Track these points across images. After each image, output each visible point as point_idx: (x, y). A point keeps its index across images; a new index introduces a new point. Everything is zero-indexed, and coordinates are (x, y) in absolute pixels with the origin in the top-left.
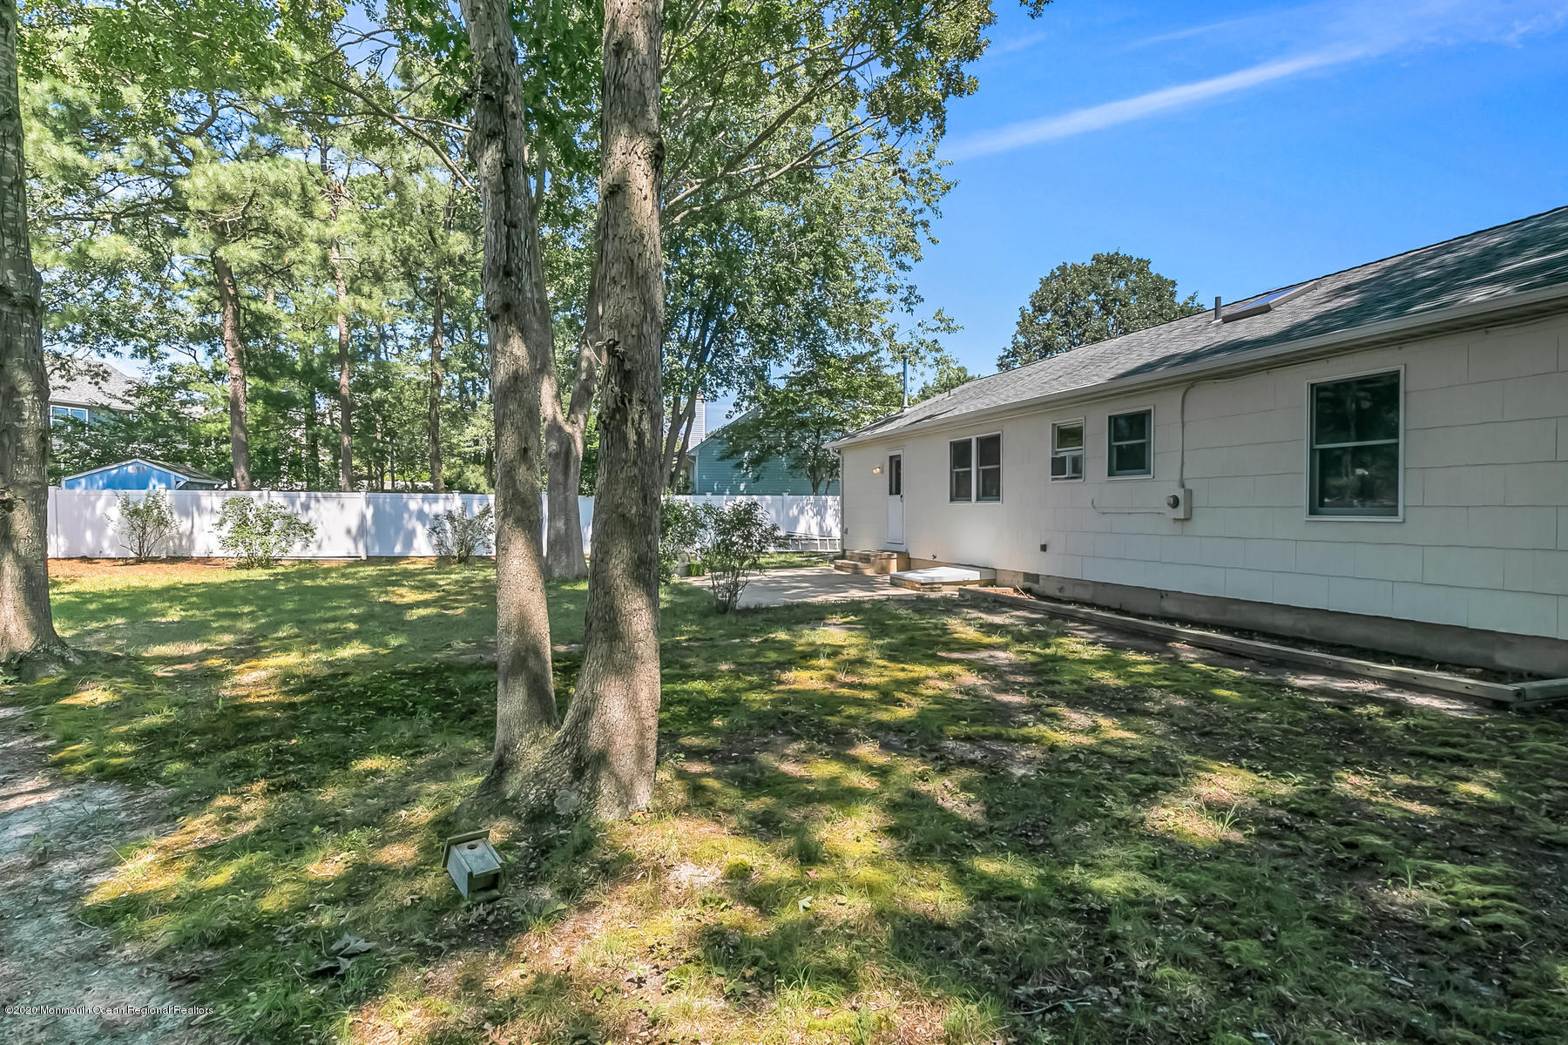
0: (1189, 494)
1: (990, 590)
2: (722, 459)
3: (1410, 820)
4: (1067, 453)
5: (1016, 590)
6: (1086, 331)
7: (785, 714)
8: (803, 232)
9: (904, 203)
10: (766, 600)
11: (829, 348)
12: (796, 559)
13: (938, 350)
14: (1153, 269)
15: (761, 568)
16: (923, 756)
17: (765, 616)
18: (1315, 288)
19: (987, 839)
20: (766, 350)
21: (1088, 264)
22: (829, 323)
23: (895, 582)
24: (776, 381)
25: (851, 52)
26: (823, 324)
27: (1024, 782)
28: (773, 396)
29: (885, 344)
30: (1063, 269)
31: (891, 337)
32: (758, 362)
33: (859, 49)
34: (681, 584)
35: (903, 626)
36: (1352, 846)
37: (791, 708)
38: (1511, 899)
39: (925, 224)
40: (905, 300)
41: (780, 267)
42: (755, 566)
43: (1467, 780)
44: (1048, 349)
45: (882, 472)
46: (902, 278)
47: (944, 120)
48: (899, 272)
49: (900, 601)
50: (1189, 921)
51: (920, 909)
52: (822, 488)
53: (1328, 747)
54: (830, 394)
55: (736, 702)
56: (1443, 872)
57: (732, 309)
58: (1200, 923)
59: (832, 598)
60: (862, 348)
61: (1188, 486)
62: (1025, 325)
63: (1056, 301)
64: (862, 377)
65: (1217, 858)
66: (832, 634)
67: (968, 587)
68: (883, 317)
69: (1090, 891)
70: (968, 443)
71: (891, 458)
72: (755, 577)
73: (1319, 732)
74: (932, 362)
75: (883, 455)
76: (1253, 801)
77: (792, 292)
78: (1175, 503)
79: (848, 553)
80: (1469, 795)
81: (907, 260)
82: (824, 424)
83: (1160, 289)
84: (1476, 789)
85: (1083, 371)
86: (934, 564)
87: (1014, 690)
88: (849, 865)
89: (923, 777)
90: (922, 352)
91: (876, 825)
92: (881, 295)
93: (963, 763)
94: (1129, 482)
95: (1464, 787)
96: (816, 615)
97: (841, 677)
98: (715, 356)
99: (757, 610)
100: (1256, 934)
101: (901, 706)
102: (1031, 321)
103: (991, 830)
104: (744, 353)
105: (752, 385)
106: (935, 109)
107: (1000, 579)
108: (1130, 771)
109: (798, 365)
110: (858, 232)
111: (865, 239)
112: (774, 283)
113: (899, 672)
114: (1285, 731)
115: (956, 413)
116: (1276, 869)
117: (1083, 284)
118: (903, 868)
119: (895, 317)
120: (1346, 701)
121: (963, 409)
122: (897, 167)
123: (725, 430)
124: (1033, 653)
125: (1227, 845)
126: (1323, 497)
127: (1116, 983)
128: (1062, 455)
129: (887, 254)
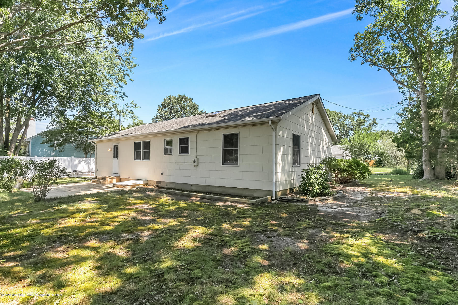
0: (198, 159)
1: (146, 187)
2: (43, 143)
3: (234, 232)
4: (168, 147)
5: (154, 186)
6: (176, 115)
7: (61, 235)
8: (81, 67)
9: (121, 67)
10: (60, 195)
11: (92, 108)
12: (76, 180)
13: (132, 113)
14: (193, 101)
15: (57, 183)
16: (115, 240)
17: (59, 201)
18: (225, 112)
19: (132, 262)
20: (65, 105)
21: (177, 97)
22: (93, 99)
23: (114, 186)
24: (69, 117)
25: (98, 12)
26: (90, 100)
27: (147, 242)
28: (68, 122)
29: (114, 109)
30: (170, 96)
31: (116, 107)
32: (61, 109)
33: (101, 11)
34: (18, 191)
35: (115, 200)
36: (223, 241)
37: (64, 233)
38: (248, 245)
39: (128, 75)
40: (121, 96)
41: (72, 77)
42: (55, 182)
43: (246, 221)
44: (166, 118)
45: (111, 150)
46: (120, 90)
47: (133, 44)
48: (119, 88)
49: (116, 192)
50: (184, 269)
51: (104, 290)
52: (89, 155)
53: (222, 218)
54: (93, 124)
55: (38, 235)
56: (238, 242)
57: (49, 88)
58: (187, 269)
59: (88, 192)
60: (105, 110)
61: (198, 157)
62: (160, 110)
63: (168, 105)
64: (105, 119)
65: (194, 251)
66: (86, 205)
67: (139, 186)
68: (113, 100)
69: (160, 269)
70: (140, 143)
71: (114, 146)
72: (54, 187)
73: (221, 215)
74: (130, 117)
75: (112, 145)
76: (204, 235)
77: (77, 87)
78: (195, 162)
79: (97, 177)
80: (245, 224)
81: (122, 84)
82: (90, 134)
83: (195, 107)
84: (246, 223)
85: (173, 126)
86: (129, 179)
87: (148, 215)
88: (79, 283)
89: (113, 247)
90: (127, 113)
91: (92, 267)
92: (112, 93)
93: (128, 240)
94: (184, 156)
95: (245, 223)
96: (81, 198)
97: (88, 219)
98: (40, 103)
99: (56, 199)
100: (199, 268)
101: (109, 226)
102: (162, 110)
103: (134, 258)
104: (55, 105)
105: (58, 117)
106: (130, 40)
107: (149, 183)
108: (177, 233)
109: (80, 112)
110: (104, 71)
111: (106, 74)
112: (69, 82)
113: (109, 215)
114: (214, 216)
115: (136, 134)
116: (207, 250)
117: (175, 102)
118: (100, 279)
119: (117, 101)
120: (226, 207)
121: (138, 133)
122: (117, 55)
123: (44, 132)
124: (156, 204)
125: (197, 247)
126: (225, 161)
127: (163, 292)
128: (167, 148)
129: (114, 81)
